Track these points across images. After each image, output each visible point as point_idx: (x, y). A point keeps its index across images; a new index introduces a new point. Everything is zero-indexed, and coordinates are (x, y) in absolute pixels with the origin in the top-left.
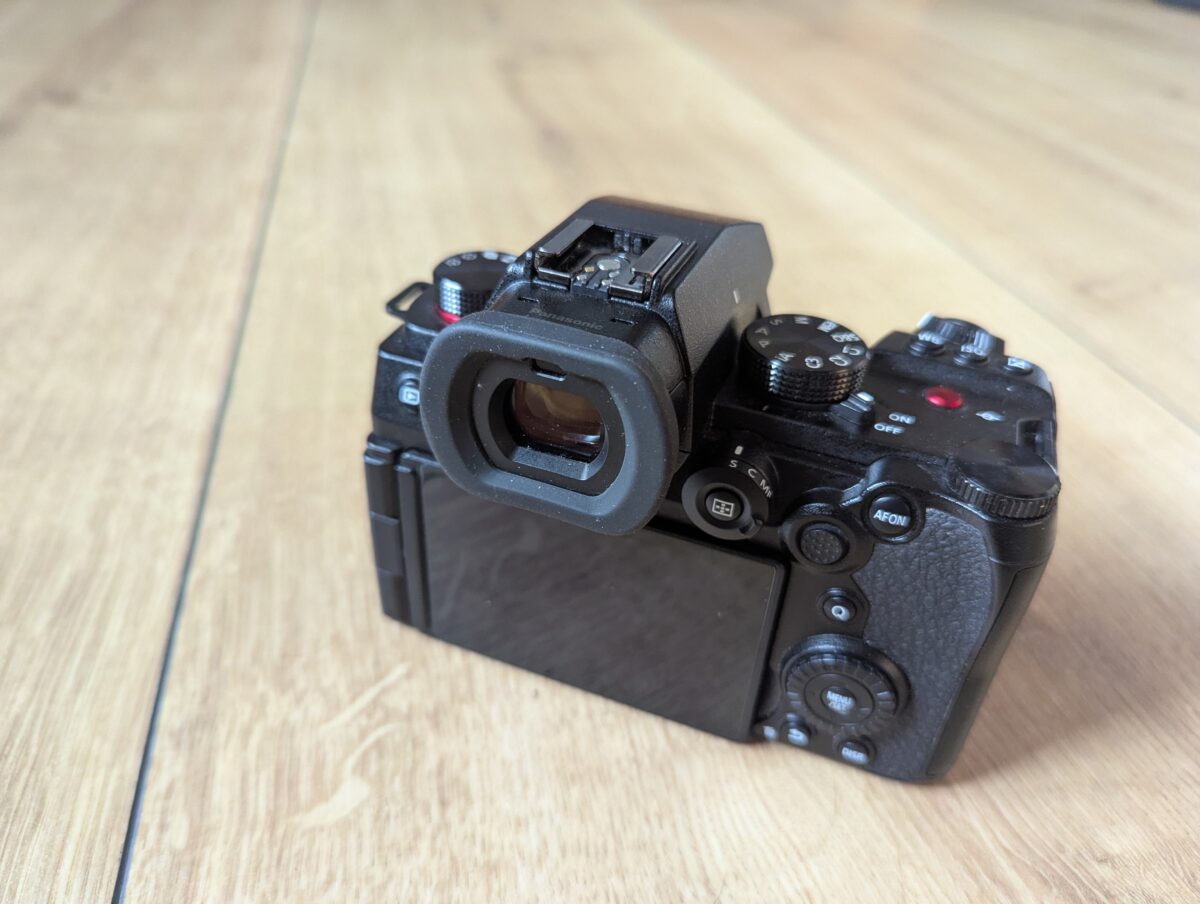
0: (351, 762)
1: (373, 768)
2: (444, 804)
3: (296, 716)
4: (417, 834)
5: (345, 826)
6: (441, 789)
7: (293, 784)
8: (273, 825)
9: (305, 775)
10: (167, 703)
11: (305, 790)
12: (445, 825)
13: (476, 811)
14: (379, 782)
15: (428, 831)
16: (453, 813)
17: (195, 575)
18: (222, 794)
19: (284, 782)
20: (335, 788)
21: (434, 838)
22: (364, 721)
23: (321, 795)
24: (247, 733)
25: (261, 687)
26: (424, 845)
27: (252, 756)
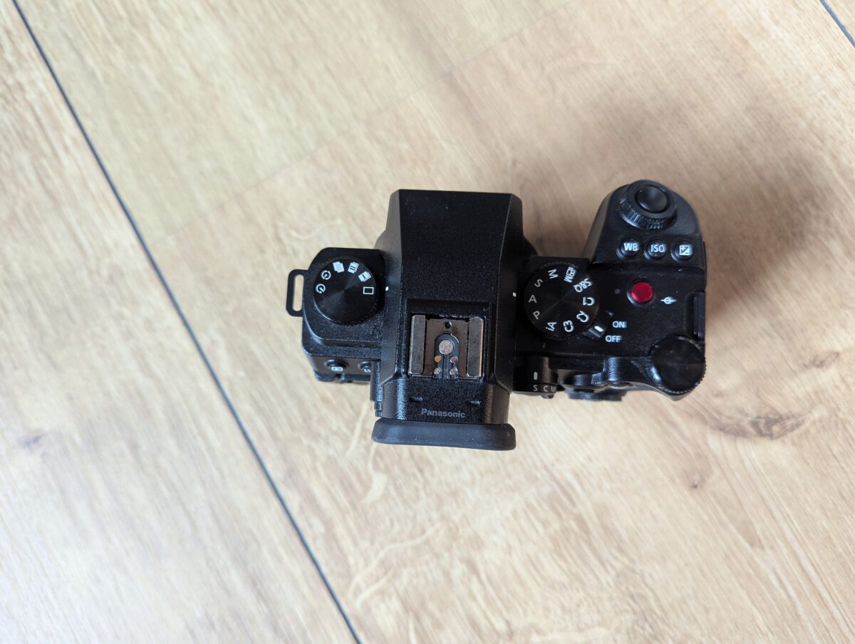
0: (370, 466)
1: (382, 465)
2: (421, 471)
3: (331, 452)
4: (417, 489)
5: (385, 497)
6: (417, 464)
7: (351, 486)
8: (354, 508)
9: (354, 479)
10: (269, 467)
11: (358, 487)
12: (426, 482)
13: (437, 470)
14: (387, 471)
15: (420, 486)
16: (427, 475)
18: (325, 502)
19: (347, 487)
20: (371, 482)
21: (424, 488)
22: (364, 442)
23: (367, 488)
24: (315, 469)
25: (306, 442)
26: (422, 493)
27: (325, 479)
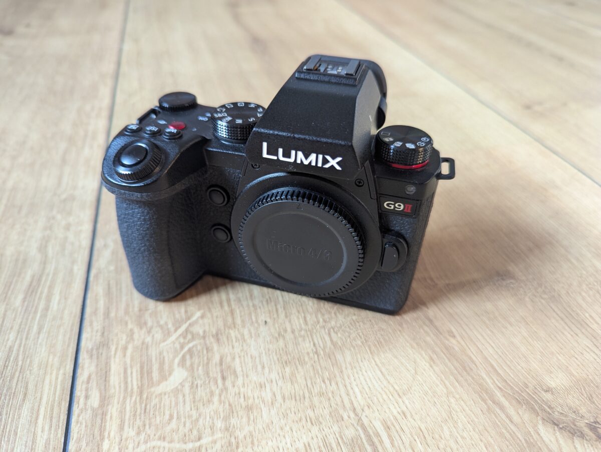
0: (177, 360)
1: (188, 363)
2: (224, 378)
3: (149, 339)
4: (212, 393)
5: (177, 391)
6: (222, 371)
7: (150, 373)
8: (141, 393)
9: (155, 367)
10: (84, 336)
11: (155, 375)
12: (226, 389)
13: (240, 382)
14: (192, 369)
15: (217, 392)
16: (228, 383)
17: (93, 272)
18: (115, 379)
19: (145, 372)
20: (170, 374)
21: (220, 396)
22: (182, 340)
23: (164, 377)
24: (125, 348)
25: (130, 326)
26: (216, 399)
27: (128, 361)
